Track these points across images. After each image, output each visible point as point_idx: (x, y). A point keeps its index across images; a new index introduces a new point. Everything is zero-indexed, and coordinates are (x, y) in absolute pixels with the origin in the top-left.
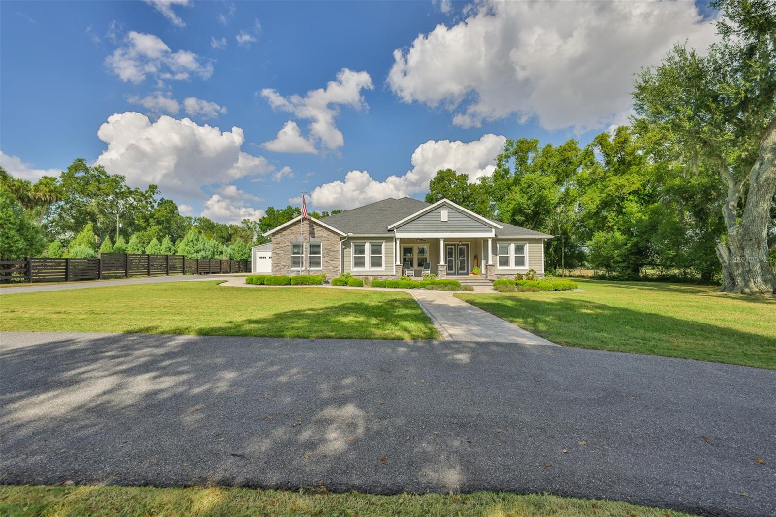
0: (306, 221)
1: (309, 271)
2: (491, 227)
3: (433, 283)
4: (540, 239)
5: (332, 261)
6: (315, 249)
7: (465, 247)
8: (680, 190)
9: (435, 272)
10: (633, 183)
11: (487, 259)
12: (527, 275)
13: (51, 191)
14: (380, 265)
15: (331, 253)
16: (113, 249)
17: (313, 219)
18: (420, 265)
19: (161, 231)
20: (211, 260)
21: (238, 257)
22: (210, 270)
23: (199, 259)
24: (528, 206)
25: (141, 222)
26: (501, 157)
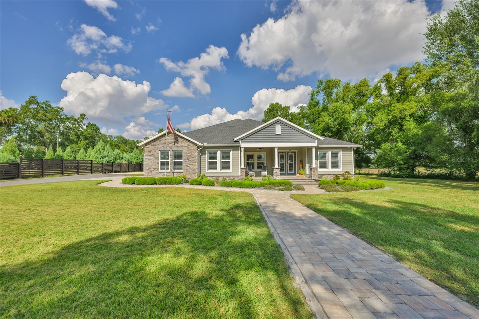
0: (171, 134)
1: (173, 173)
2: (314, 138)
3: (270, 183)
4: (351, 148)
5: (191, 165)
6: (178, 155)
7: (293, 154)
8: (454, 111)
9: (271, 173)
10: (412, 108)
11: (311, 163)
12: (343, 175)
13: (9, 117)
14: (229, 168)
15: (190, 159)
16: (54, 156)
17: (177, 133)
18: (259, 167)
19: (87, 144)
20: (114, 163)
21: (134, 161)
22: (112, 170)
23: (104, 162)
24: (334, 126)
25: (74, 138)
26: (313, 93)
